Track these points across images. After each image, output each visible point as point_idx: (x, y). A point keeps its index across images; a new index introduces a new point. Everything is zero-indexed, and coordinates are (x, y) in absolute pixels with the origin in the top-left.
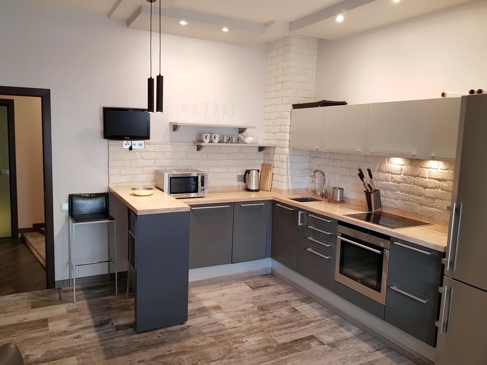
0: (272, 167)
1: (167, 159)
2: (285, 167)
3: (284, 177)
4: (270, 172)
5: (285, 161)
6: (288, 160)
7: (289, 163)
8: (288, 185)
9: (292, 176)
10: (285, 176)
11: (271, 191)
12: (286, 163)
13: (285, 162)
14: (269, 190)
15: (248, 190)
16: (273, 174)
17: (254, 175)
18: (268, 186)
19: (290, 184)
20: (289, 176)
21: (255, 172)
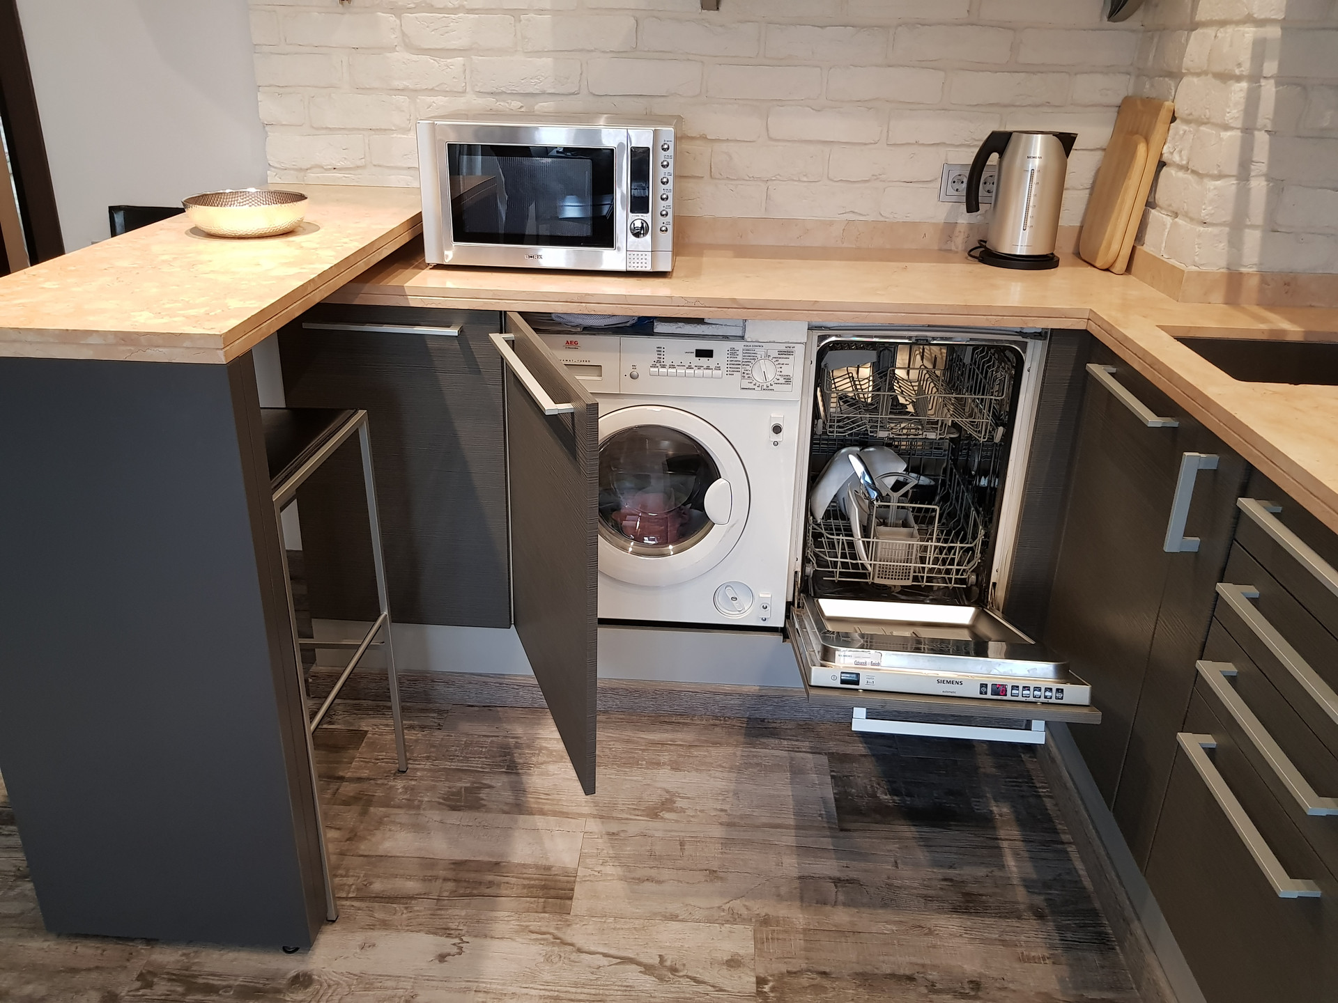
0: (1164, 115)
1: (539, 53)
2: (1234, 114)
3: (1212, 184)
4: (1142, 148)
5: (1237, 72)
6: (1271, 67)
7: (1269, 89)
8: (1235, 242)
9: (1277, 186)
10: (1220, 177)
11: (1128, 270)
12: (1244, 85)
13: (1239, 79)
14: (1121, 265)
15: (988, 255)
16: (1162, 164)
17: (1035, 164)
18: (1116, 241)
19: (1252, 239)
20: (1258, 186)
21: (1046, 146)
